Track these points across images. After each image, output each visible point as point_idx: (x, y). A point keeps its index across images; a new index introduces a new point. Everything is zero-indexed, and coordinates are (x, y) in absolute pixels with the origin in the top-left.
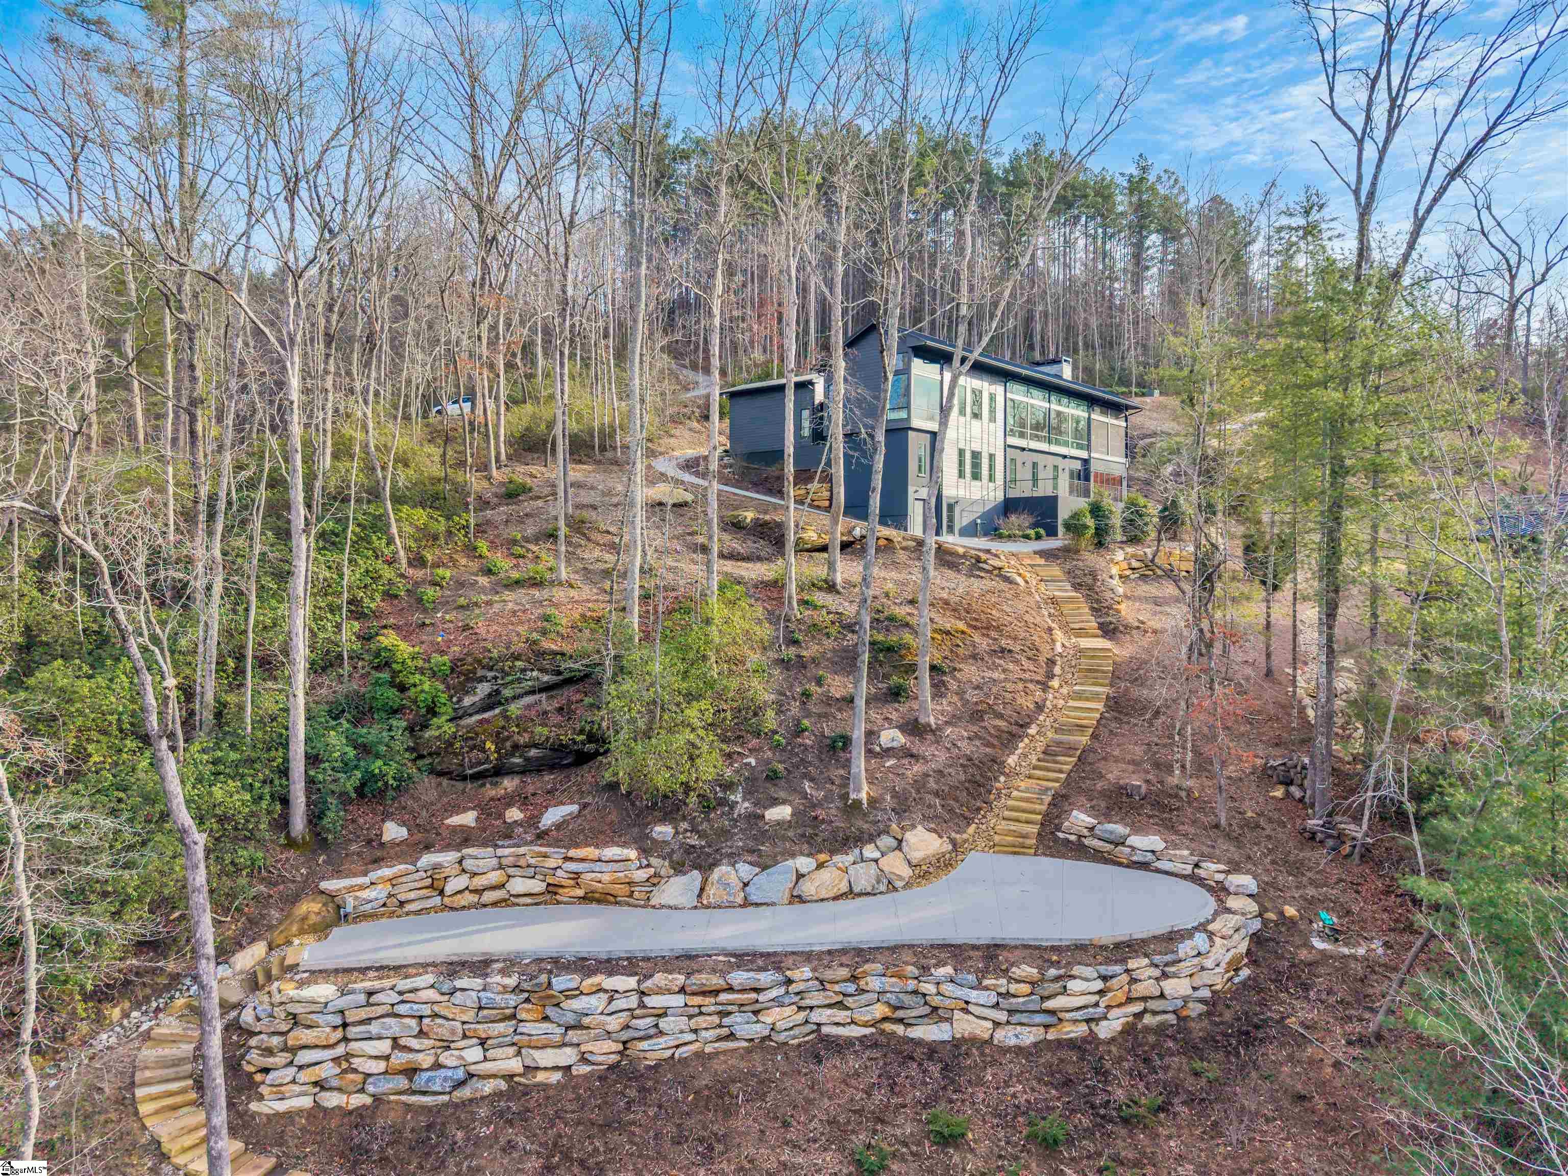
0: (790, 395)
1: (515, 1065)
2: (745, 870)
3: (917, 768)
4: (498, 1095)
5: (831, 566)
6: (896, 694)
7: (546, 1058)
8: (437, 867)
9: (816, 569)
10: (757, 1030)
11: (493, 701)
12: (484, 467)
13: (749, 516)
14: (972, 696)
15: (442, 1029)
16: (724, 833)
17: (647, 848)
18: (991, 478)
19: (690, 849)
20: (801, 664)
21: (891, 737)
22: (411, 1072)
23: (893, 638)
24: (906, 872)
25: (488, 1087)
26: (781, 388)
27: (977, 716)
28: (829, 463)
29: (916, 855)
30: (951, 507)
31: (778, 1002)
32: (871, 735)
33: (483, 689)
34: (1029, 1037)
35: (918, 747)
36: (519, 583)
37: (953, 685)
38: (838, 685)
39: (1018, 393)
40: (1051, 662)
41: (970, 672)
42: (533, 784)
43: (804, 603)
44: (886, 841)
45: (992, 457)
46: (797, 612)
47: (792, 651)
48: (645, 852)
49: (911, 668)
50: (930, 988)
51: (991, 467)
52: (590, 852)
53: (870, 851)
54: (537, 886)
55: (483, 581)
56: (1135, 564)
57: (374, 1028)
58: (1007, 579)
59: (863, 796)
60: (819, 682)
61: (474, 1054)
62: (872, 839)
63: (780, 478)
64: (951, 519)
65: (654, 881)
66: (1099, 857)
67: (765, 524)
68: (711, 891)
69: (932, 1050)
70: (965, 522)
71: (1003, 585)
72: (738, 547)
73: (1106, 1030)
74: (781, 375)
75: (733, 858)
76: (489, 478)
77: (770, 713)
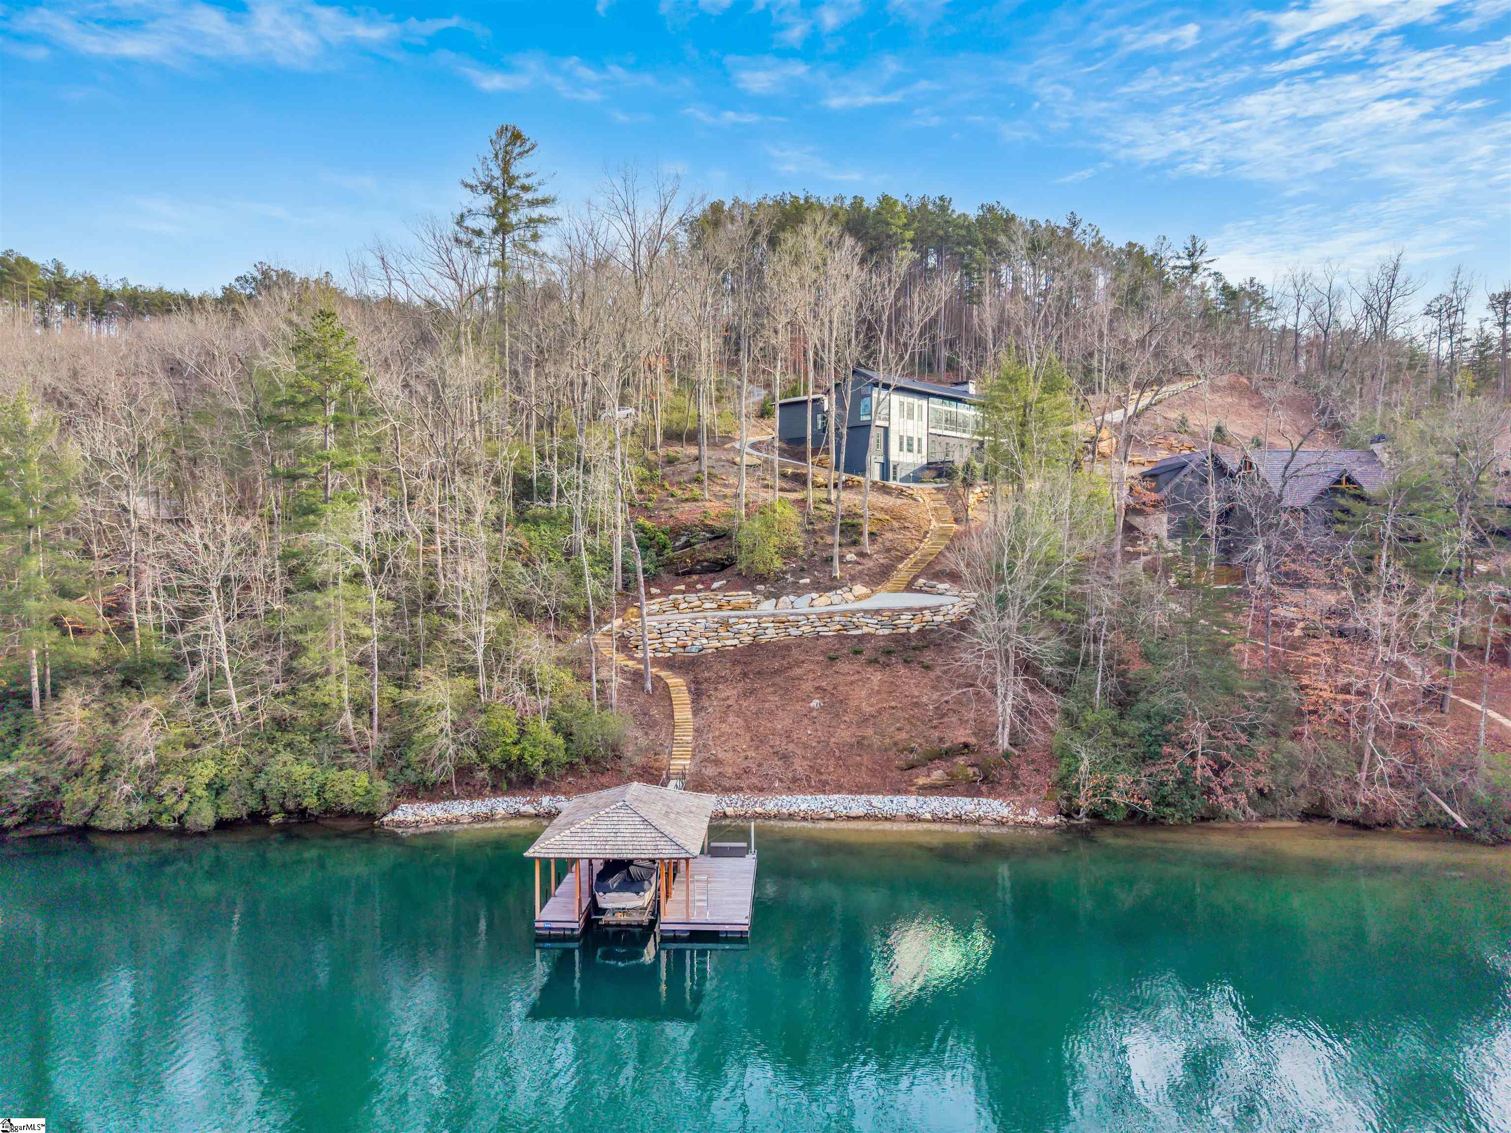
0: (810, 405)
1: (719, 645)
2: (792, 598)
3: (860, 567)
4: (713, 653)
5: (829, 493)
6: (855, 543)
7: (729, 642)
8: (676, 599)
9: (822, 494)
10: (799, 633)
11: (688, 544)
12: (653, 448)
13: (790, 471)
14: (888, 544)
15: (694, 634)
16: (784, 588)
17: (755, 592)
18: (919, 451)
19: (771, 592)
20: (814, 532)
21: (851, 557)
22: (684, 647)
23: (855, 521)
24: (853, 598)
25: (710, 651)
26: (805, 402)
27: (888, 550)
28: (827, 443)
29: (856, 594)
30: (895, 468)
31: (805, 625)
32: (842, 557)
33: (683, 539)
34: (887, 632)
35: (861, 560)
36: (687, 500)
37: (880, 540)
38: (829, 540)
39: (936, 403)
40: (927, 532)
41: (889, 535)
42: (705, 577)
43: (815, 508)
44: (845, 589)
45: (919, 440)
46: (812, 511)
47: (810, 527)
48: (754, 593)
49: (861, 534)
50: (855, 620)
51: (919, 445)
52: (734, 593)
53: (839, 592)
54: (715, 606)
55: (671, 499)
56: (986, 494)
57: (671, 634)
58: (915, 500)
59: (838, 575)
60: (822, 538)
61: (705, 641)
62: (840, 588)
63: (805, 453)
64: (895, 473)
65: (758, 602)
66: (926, 592)
67: (798, 474)
68: (779, 605)
69: (855, 636)
70: (903, 475)
71: (911, 501)
72: (784, 485)
73: (912, 631)
74: (805, 393)
75: (787, 595)
76: (656, 454)
77: (801, 549)
